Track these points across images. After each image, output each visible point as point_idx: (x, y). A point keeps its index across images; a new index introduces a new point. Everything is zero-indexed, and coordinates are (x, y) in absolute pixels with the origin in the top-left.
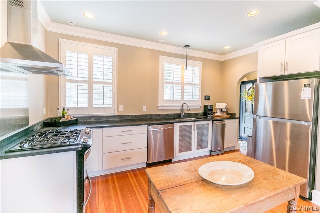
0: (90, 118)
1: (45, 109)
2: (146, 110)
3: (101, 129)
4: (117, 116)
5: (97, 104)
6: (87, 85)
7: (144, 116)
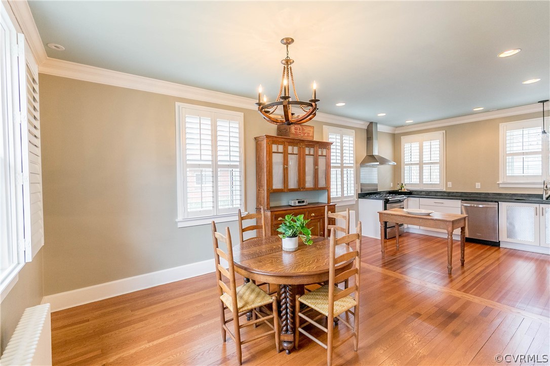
0: (421, 192)
1: (392, 184)
2: (479, 188)
3: (418, 198)
4: (445, 192)
5: (426, 180)
6: (418, 166)
7: (477, 193)
